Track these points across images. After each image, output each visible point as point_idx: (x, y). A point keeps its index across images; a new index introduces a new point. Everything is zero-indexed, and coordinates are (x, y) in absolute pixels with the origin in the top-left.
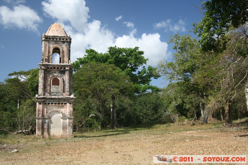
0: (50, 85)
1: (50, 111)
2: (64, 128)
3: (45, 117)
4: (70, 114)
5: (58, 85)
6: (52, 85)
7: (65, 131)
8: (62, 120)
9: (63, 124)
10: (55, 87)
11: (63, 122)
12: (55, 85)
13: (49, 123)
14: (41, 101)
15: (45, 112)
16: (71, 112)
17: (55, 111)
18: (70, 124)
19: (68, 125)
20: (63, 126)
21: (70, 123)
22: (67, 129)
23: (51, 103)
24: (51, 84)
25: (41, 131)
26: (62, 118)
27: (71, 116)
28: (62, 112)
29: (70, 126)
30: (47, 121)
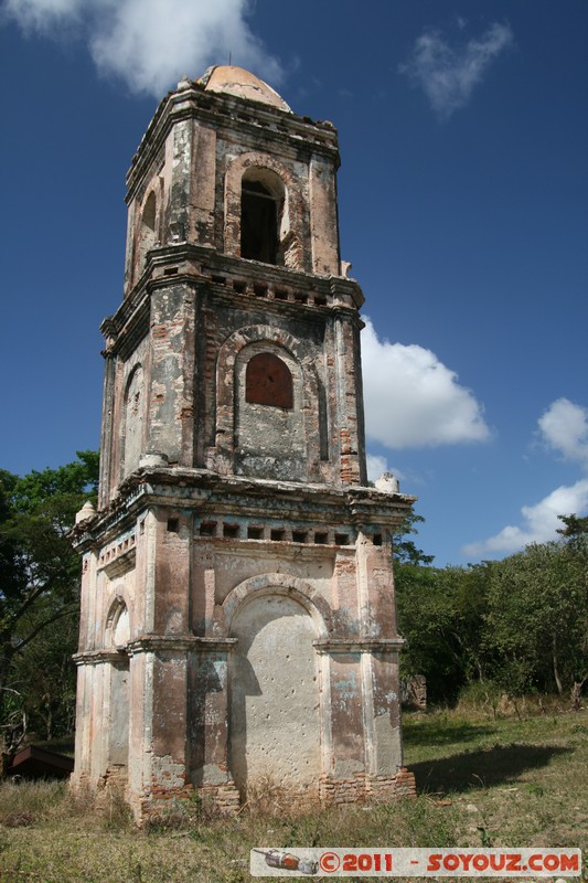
0: (236, 400)
1: (241, 591)
2: (344, 724)
3: (208, 639)
4: (379, 618)
5: (287, 405)
6: (250, 400)
7: (350, 751)
8: (324, 663)
9: (332, 689)
10: (265, 419)
11: (334, 679)
12: (263, 403)
13: (237, 688)
14: (179, 508)
15: (210, 596)
16: (382, 598)
17: (272, 592)
18: (386, 690)
19: (368, 704)
20: (335, 708)
21: (380, 682)
22: (360, 731)
23: (245, 525)
24: (242, 390)
25: (181, 755)
26: (326, 648)
27: (384, 630)
28: (321, 603)
29: (384, 704)
30: (220, 668)
